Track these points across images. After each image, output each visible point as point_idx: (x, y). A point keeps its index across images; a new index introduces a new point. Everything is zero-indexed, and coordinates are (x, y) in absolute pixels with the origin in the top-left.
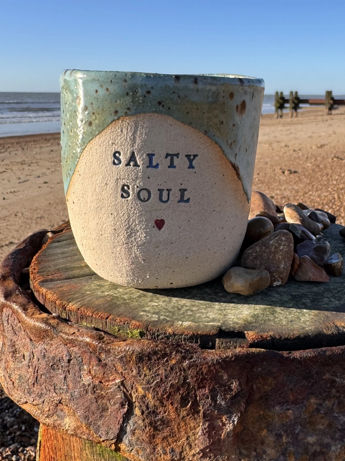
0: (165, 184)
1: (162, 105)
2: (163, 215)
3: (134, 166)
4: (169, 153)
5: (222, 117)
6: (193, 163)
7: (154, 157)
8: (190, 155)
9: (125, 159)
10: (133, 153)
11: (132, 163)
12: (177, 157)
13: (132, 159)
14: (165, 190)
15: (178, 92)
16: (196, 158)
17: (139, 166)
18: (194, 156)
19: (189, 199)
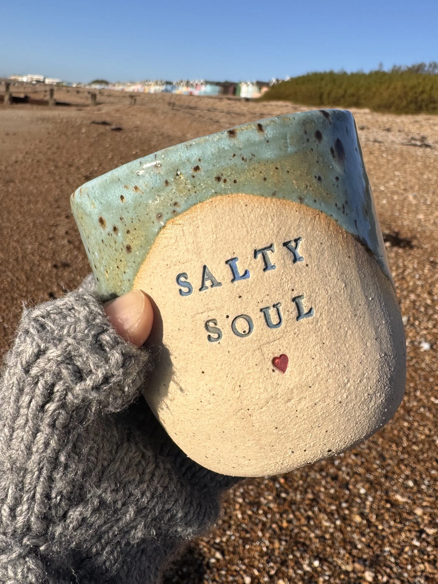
0: (267, 298)
1: (222, 181)
2: (281, 348)
3: (212, 286)
4: (258, 249)
5: (316, 171)
6: (299, 251)
7: (237, 263)
8: (290, 242)
9: (195, 280)
10: (205, 267)
11: (208, 283)
12: (272, 251)
13: (206, 277)
14: (272, 308)
15: (240, 152)
16: (300, 243)
17: (219, 284)
18: (296, 241)
19: (311, 310)
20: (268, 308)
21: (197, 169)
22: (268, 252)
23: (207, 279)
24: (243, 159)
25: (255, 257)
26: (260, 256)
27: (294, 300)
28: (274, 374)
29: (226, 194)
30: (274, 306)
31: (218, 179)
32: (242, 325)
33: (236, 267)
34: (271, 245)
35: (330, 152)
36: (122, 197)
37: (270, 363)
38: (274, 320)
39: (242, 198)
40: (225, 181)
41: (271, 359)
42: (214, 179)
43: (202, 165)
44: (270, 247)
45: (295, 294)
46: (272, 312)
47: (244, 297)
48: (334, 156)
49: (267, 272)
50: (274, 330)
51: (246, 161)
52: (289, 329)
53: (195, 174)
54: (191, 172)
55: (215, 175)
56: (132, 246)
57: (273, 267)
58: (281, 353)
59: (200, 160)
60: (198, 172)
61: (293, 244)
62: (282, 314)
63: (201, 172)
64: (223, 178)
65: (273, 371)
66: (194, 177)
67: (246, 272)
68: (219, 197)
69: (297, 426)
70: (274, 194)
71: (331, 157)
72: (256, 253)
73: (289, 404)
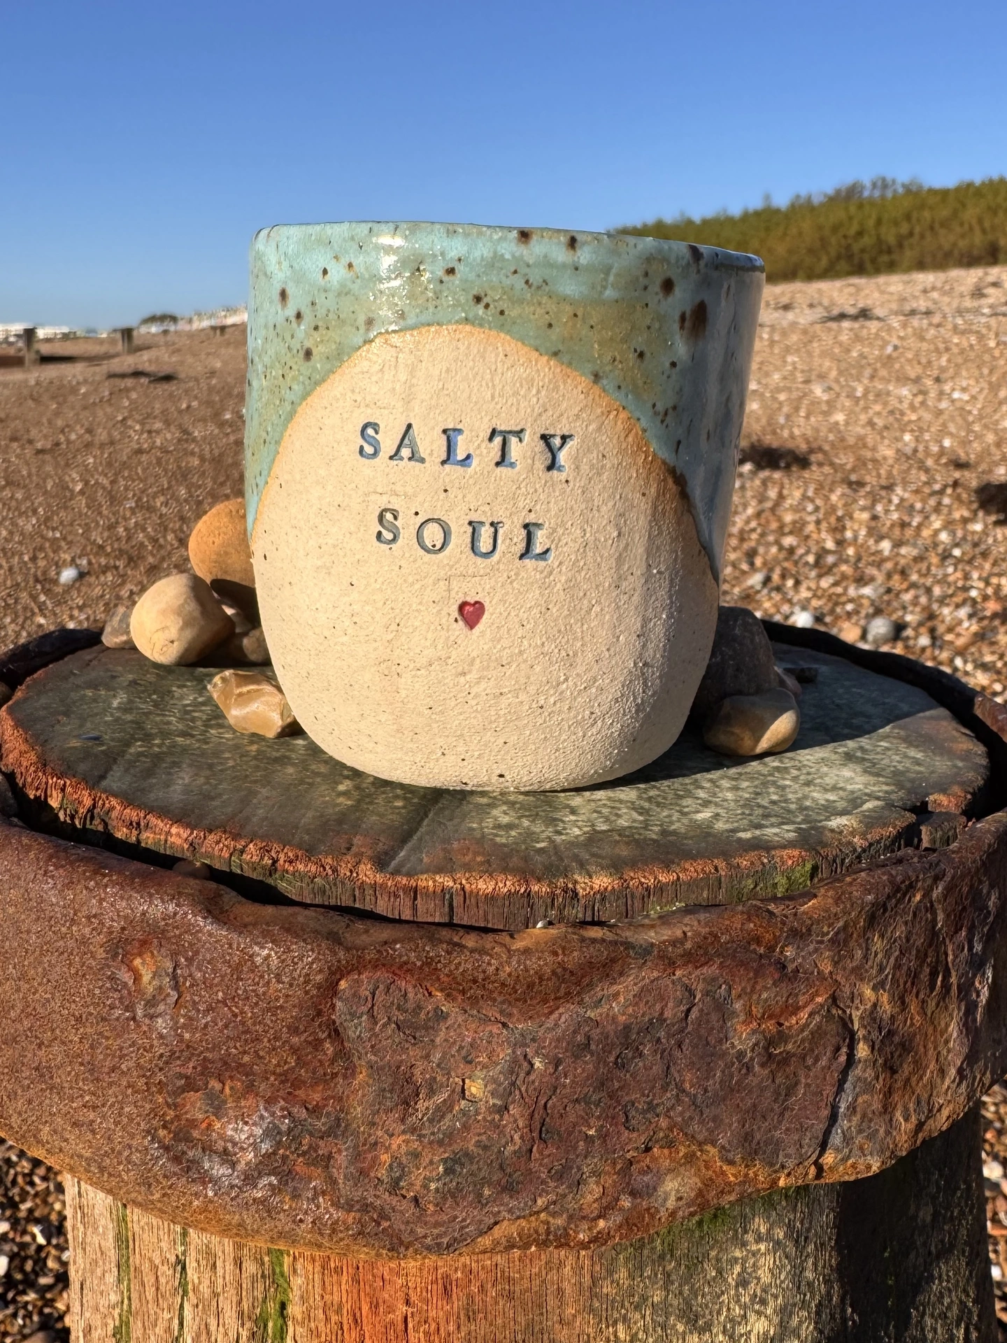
0: (487, 508)
1: (482, 304)
2: (480, 590)
3: (410, 459)
4: (499, 428)
5: (640, 341)
6: (562, 457)
7: (460, 438)
8: (553, 436)
9: (388, 442)
10: (409, 426)
11: (405, 452)
12: (521, 440)
13: (406, 441)
14: (488, 525)
15: (527, 270)
16: (570, 444)
17: (422, 460)
18: (564, 438)
19: (547, 551)
20: (482, 523)
21: (451, 271)
22: (513, 440)
23: (407, 446)
24: (527, 282)
25: (491, 439)
26: (498, 440)
27: (526, 526)
28: (455, 625)
29: (481, 325)
30: (492, 524)
31: (478, 299)
32: (433, 534)
33: (456, 444)
34: (522, 431)
35: (677, 318)
36: (325, 272)
37: (456, 607)
38: (485, 544)
39: (504, 342)
40: (487, 306)
41: (459, 602)
42: (471, 297)
43: (460, 268)
44: (519, 433)
45: (531, 518)
46: (486, 533)
47: (451, 494)
48: (682, 327)
49: (500, 469)
50: (479, 560)
51: (530, 287)
52: (502, 567)
53: (446, 278)
54: (440, 273)
55: (475, 292)
56: (315, 352)
57: (512, 465)
58: (477, 599)
59: (460, 260)
60: (451, 277)
61: (557, 442)
62: (499, 541)
63: (456, 280)
64: (485, 300)
65: (456, 620)
66: (441, 282)
67: (468, 457)
68: (468, 328)
69: (461, 717)
70: (556, 354)
71: (676, 326)
72: (494, 433)
73: (462, 680)
